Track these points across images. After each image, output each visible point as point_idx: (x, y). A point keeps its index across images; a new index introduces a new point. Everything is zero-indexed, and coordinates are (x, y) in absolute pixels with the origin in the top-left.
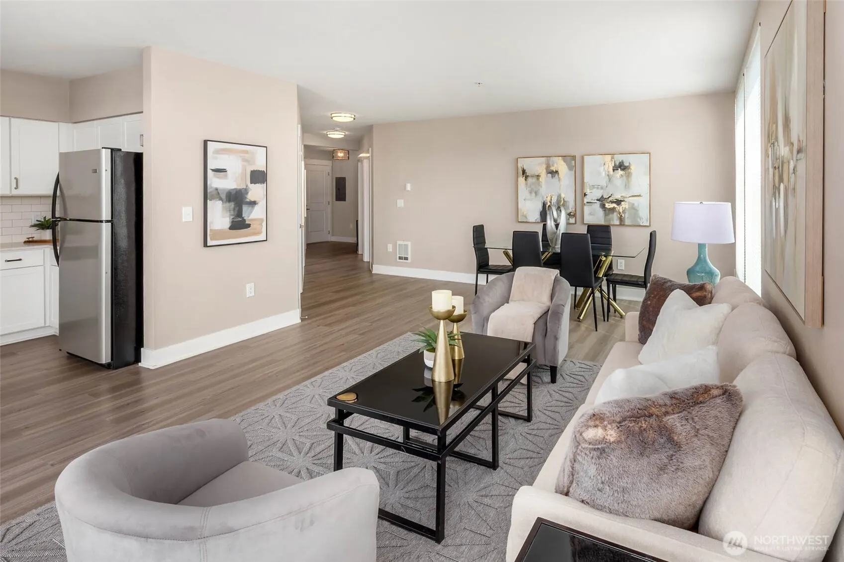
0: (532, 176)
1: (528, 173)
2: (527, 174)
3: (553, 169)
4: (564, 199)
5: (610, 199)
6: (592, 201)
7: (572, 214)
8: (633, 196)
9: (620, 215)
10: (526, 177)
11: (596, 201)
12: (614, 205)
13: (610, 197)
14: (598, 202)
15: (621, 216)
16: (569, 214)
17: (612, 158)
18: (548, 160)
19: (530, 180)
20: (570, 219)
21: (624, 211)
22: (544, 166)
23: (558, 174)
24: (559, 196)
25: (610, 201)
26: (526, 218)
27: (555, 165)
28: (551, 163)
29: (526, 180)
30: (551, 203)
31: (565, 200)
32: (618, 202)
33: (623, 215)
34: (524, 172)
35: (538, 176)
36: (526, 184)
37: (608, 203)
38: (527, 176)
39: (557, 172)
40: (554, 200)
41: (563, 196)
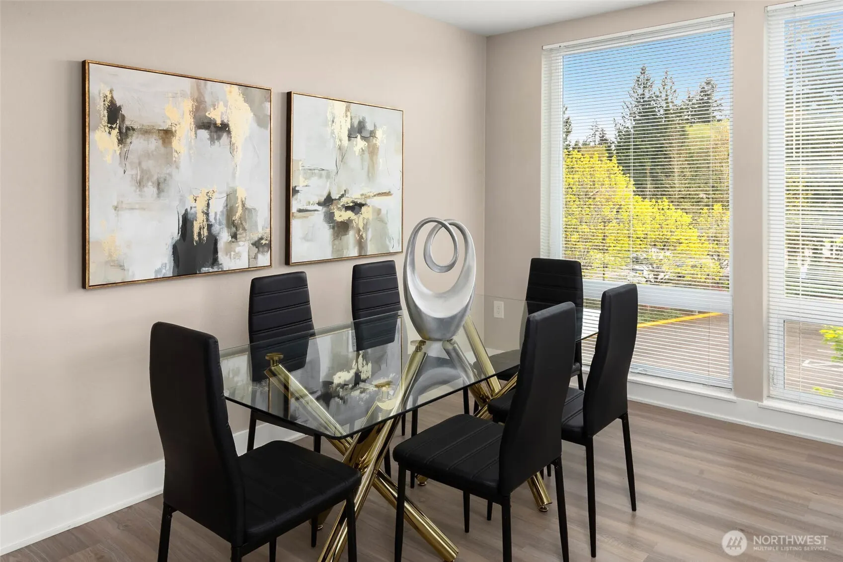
0: (146, 132)
1: (131, 115)
2: (127, 123)
3: (216, 115)
4: (243, 205)
5: (344, 201)
6: (309, 208)
7: (264, 242)
8: (379, 194)
9: (359, 234)
10: (124, 136)
11: (317, 207)
12: (350, 214)
13: (342, 196)
14: (320, 208)
15: (361, 237)
16: (257, 244)
17: (348, 109)
18: (198, 86)
19: (137, 143)
20: (260, 256)
21: (365, 226)
22: (188, 105)
23: (229, 132)
24: (231, 196)
25: (343, 206)
26: (121, 267)
27: (221, 107)
28: (208, 99)
29: (121, 141)
30: (207, 214)
31: (248, 205)
32: (356, 207)
33: (364, 236)
34: (114, 113)
35: (167, 134)
36: (124, 156)
37: (339, 209)
38: (128, 129)
39: (224, 128)
40: (218, 207)
41: (241, 194)
